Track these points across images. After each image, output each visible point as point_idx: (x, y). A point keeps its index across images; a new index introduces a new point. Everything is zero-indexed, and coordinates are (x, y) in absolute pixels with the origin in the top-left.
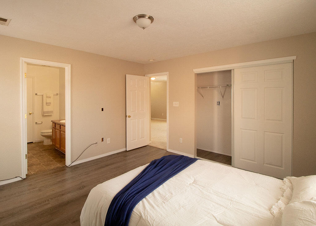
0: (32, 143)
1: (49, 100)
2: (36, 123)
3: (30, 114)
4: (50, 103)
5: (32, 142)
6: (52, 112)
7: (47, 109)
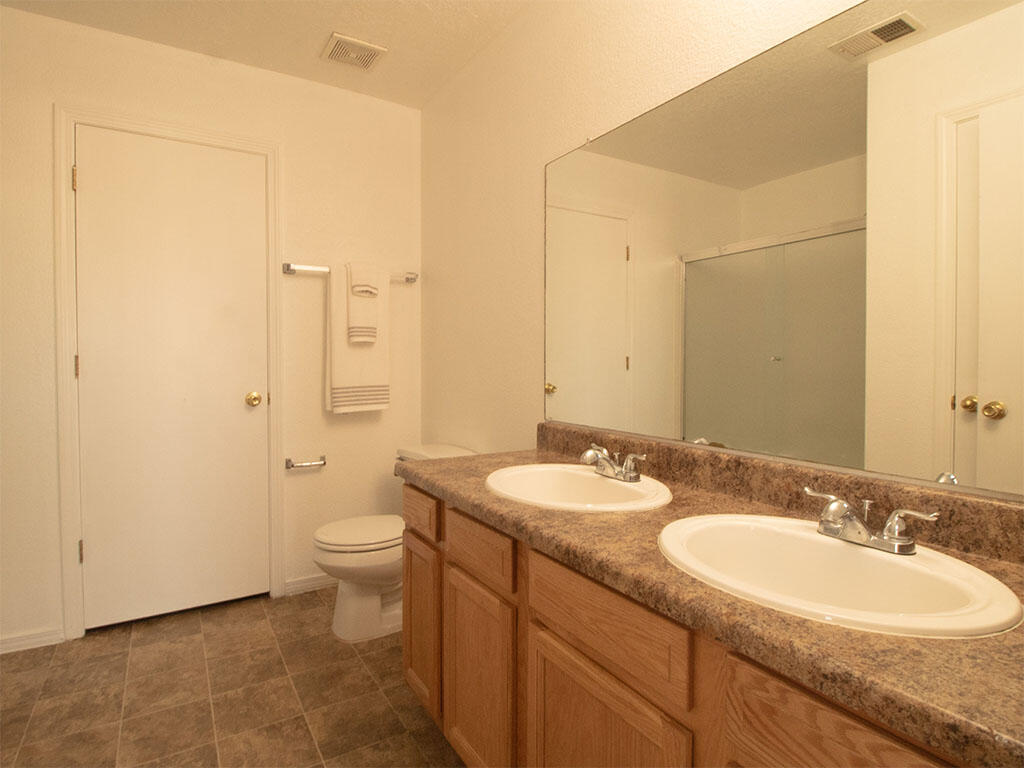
0: (262, 602)
1: (364, 313)
2: (289, 465)
3: (251, 403)
4: (371, 331)
5: (266, 595)
6: (380, 392)
7: (353, 369)
